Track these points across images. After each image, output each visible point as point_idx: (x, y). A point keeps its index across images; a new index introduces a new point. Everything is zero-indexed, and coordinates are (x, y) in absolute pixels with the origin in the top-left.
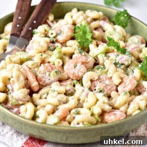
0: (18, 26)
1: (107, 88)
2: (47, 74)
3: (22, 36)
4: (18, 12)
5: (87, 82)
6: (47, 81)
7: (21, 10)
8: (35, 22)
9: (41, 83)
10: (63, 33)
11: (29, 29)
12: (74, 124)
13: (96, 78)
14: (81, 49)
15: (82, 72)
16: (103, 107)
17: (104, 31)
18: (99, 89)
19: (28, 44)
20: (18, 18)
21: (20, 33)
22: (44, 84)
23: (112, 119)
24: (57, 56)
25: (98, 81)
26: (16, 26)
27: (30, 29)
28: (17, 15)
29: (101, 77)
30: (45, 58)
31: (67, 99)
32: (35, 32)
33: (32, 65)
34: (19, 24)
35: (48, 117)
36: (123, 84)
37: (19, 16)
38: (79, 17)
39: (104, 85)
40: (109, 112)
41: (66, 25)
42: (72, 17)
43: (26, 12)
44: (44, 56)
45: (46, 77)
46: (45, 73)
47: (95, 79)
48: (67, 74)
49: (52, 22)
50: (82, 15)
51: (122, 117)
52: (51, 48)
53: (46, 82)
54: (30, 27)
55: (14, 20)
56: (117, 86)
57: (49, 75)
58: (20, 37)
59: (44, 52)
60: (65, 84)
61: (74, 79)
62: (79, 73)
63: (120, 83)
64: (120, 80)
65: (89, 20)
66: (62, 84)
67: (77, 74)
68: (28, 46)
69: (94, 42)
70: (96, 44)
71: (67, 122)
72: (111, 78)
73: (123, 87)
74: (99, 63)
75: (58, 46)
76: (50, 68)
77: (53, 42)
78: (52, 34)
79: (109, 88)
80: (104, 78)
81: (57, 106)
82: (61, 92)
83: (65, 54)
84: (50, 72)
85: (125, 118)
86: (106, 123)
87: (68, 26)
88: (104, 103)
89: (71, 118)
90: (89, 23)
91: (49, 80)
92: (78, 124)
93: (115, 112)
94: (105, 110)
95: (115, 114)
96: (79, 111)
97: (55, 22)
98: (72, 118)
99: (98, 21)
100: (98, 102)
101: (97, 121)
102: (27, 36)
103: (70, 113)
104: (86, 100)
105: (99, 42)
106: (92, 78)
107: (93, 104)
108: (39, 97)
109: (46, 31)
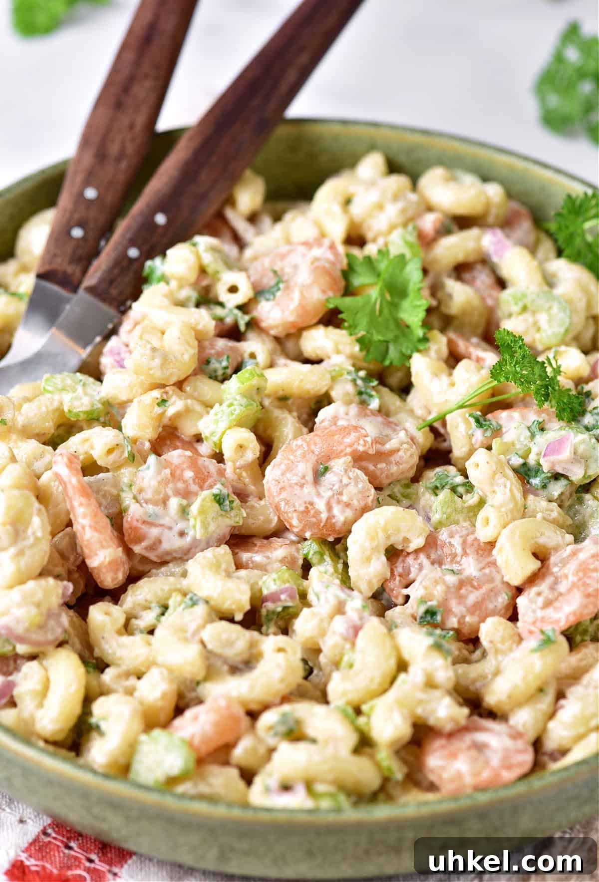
0: (77, 233)
1: (461, 598)
2: (174, 503)
3: (91, 290)
4: (88, 159)
5: (368, 559)
6: (172, 542)
7: (101, 156)
8: (161, 219)
9: (137, 549)
10: (287, 288)
11: (124, 255)
12: (267, 790)
13: (417, 542)
14: (366, 380)
15: (348, 505)
16: (419, 711)
17: (501, 284)
18: (423, 601)
19: (114, 332)
20: (81, 194)
21: (85, 271)
22: (152, 556)
23: (459, 776)
24: (238, 410)
25: (422, 557)
26: (68, 233)
27: (133, 253)
28: (79, 179)
29: (443, 535)
30: (178, 415)
31: (252, 645)
32: (152, 271)
33: (110, 451)
34: (81, 224)
35: (143, 738)
36: (543, 586)
37: (87, 183)
38: (380, 207)
39: (451, 579)
40: (451, 735)
41: (307, 244)
42: (348, 202)
43: (124, 165)
44: (176, 405)
45: (166, 521)
46: (165, 502)
47: (412, 546)
48: (277, 508)
49: (253, 219)
50: (396, 198)
51: (509, 767)
52: (214, 365)
53: (166, 546)
54: (132, 243)
55: (65, 199)
56: (519, 590)
57: (184, 512)
58: (81, 291)
59: (180, 385)
60: (258, 558)
61: (308, 535)
62: (336, 511)
63: (533, 579)
64: (535, 565)
65: (429, 222)
66: (245, 556)
67: (324, 516)
68: (113, 342)
69: (440, 343)
70: (445, 351)
71: (234, 773)
72: (492, 544)
73: (540, 601)
74: (449, 451)
75: (253, 356)
76: (189, 474)
77: (234, 334)
78: (233, 289)
79: (473, 597)
80: (457, 542)
81: (198, 683)
82: (227, 605)
83: (283, 400)
84: (187, 495)
85: (525, 777)
86: (432, 787)
87: (317, 252)
88: (430, 684)
89: (254, 750)
90: (426, 242)
91: (182, 534)
92: (286, 788)
93: (480, 737)
94: (432, 722)
95: (480, 748)
96: (298, 723)
97: (266, 221)
98: (262, 750)
99: (474, 232)
100: (402, 676)
101: (386, 781)
102: (114, 292)
103: (253, 727)
104: (346, 658)
105: (462, 345)
106: (396, 540)
107: (375, 686)
108: (122, 621)
109: (203, 271)
